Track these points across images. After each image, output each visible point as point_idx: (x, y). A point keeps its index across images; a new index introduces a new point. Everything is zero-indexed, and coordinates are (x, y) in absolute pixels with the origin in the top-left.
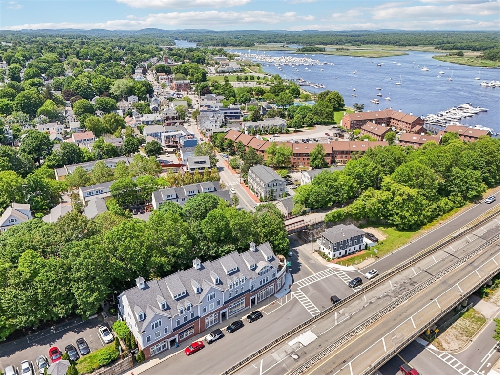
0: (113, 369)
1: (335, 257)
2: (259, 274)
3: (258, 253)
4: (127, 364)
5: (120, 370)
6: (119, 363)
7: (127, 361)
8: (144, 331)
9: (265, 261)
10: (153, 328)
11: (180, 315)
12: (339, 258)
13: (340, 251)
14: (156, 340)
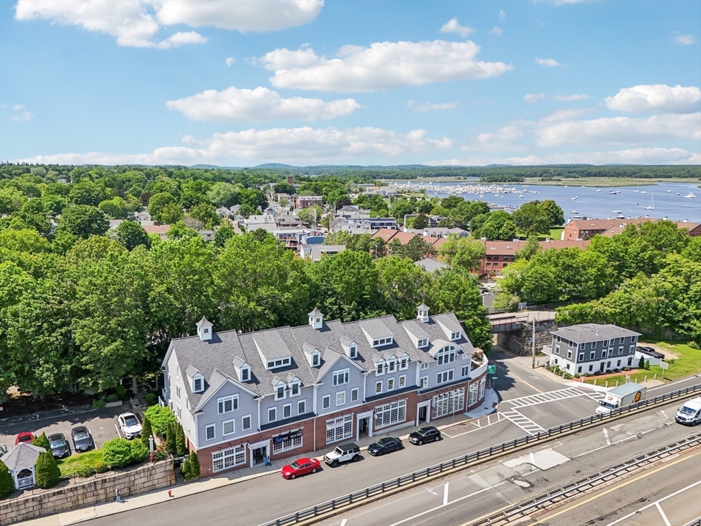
1: (580, 374)
2: (435, 359)
3: (433, 325)
4: (162, 475)
5: (146, 485)
7: (163, 469)
8: (200, 411)
9: (448, 340)
10: (221, 411)
11: (276, 399)
12: (588, 376)
13: (591, 363)
14: (224, 438)
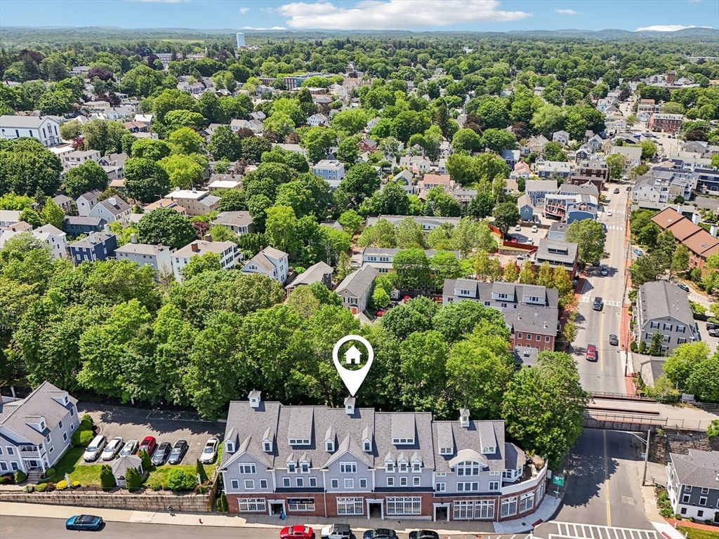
0: (181, 501)
1: (683, 515)
2: (453, 470)
3: (472, 432)
4: (202, 504)
5: (191, 507)
6: (189, 496)
7: (202, 500)
8: (225, 469)
9: (479, 452)
10: (242, 472)
11: (289, 472)
12: (694, 520)
13: (701, 509)
14: (246, 491)
